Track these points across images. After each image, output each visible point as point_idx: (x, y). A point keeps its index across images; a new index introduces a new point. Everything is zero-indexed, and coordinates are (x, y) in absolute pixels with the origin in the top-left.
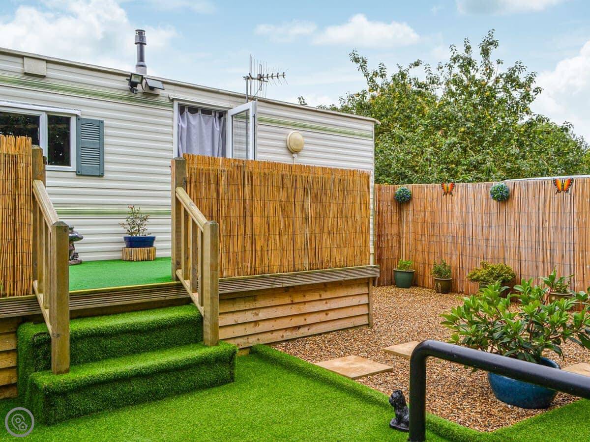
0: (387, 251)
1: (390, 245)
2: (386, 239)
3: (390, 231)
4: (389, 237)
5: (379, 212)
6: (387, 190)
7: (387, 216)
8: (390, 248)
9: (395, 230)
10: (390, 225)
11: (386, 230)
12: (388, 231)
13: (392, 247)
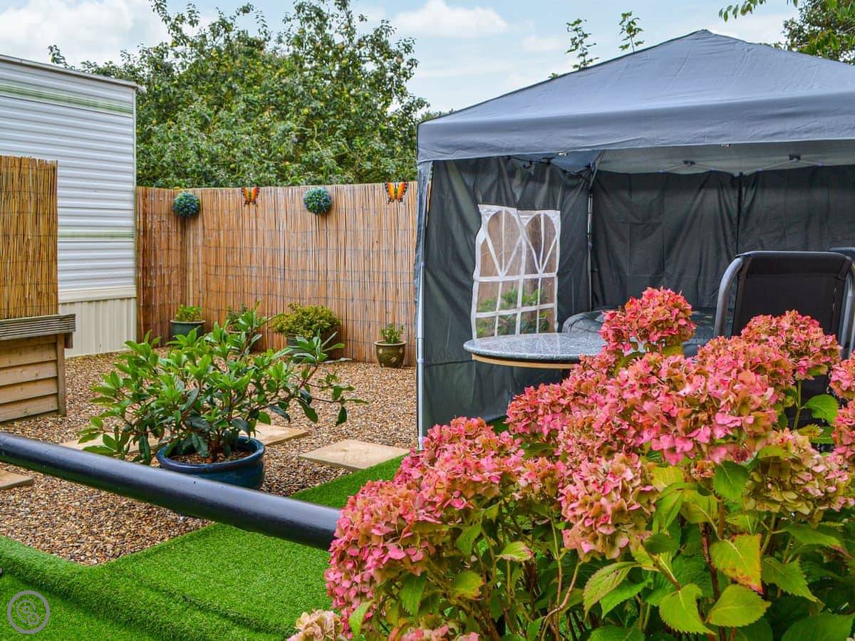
0: (160, 292)
1: (167, 283)
2: (159, 273)
3: (166, 260)
4: (164, 271)
5: (145, 231)
6: (159, 197)
7: (160, 239)
8: (166, 288)
9: (175, 260)
10: (165, 252)
11: (158, 259)
12: (162, 261)
13: (169, 286)
